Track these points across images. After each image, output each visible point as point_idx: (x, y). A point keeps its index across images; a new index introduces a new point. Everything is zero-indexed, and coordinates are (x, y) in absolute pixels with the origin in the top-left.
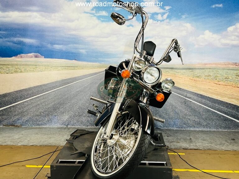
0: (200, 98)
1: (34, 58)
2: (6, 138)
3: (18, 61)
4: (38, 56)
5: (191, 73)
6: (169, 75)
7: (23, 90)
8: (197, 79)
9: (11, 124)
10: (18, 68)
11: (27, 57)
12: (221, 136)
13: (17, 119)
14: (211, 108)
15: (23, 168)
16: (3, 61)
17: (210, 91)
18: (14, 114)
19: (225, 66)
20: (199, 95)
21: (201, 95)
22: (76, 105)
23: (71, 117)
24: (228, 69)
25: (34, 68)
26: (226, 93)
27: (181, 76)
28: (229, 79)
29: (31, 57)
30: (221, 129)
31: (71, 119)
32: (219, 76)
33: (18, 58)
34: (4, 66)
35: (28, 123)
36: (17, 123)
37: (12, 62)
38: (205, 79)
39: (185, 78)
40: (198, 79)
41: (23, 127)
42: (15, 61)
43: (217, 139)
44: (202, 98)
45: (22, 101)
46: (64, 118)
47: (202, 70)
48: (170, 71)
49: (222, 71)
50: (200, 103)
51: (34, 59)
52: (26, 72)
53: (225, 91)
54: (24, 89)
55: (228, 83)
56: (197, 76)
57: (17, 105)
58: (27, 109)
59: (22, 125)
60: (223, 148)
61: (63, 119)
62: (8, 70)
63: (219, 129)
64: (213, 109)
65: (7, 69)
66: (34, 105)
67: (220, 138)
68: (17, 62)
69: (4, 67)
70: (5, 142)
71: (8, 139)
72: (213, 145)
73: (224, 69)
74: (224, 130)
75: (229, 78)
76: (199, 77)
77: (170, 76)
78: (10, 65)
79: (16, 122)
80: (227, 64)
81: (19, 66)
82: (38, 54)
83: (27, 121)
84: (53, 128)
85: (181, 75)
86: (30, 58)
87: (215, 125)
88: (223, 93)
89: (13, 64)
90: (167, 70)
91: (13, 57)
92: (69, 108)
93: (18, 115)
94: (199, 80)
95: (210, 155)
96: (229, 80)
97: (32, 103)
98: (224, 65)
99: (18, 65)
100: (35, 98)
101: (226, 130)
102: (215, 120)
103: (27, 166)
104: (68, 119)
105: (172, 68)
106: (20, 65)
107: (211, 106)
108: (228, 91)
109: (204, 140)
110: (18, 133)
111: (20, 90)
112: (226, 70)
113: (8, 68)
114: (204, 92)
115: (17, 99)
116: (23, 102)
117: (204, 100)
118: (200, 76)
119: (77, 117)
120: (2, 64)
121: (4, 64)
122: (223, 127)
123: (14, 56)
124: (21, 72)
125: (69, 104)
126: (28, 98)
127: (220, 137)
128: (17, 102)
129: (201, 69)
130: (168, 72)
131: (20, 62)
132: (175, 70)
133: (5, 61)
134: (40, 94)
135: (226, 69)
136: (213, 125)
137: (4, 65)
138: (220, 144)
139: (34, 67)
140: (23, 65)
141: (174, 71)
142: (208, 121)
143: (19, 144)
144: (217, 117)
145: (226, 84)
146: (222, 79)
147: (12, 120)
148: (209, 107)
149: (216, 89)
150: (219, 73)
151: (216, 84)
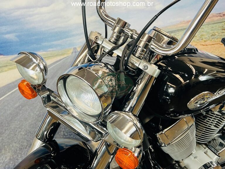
19: (209, 20)
22: (20, 130)
23: (16, 152)
24: (213, 23)
28: (216, 36)
31: (18, 156)
32: (205, 34)
46: (4, 159)
49: (208, 27)
55: (215, 42)
61: (2, 159)
73: (209, 24)
75: (216, 34)
80: (212, 17)
92: (9, 139)
96: (216, 38)
104: (12, 158)
119: (26, 148)
125: (7, 132)
135: (211, 23)
146: (208, 38)
150: (204, 30)
151: (203, 45)
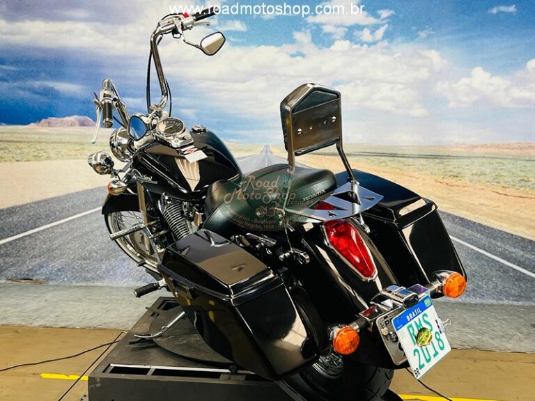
0: (459, 227)
1: (78, 127)
2: (8, 309)
3: (42, 134)
4: (86, 123)
5: (437, 168)
6: (385, 170)
7: (52, 199)
8: (453, 181)
9: (24, 276)
10: (41, 150)
11: (63, 124)
12: (507, 317)
13: (38, 264)
14: (486, 251)
15: (33, 379)
16: (8, 133)
17: (483, 211)
18: (32, 253)
19: (519, 151)
20: (457, 220)
21: (461, 219)
24: (527, 159)
25: (78, 150)
26: (522, 214)
27: (415, 174)
28: (529, 184)
29: (72, 125)
30: (509, 300)
32: (505, 174)
33: (43, 126)
34: (10, 143)
35: (61, 275)
36: (37, 274)
37: (29, 136)
38: (471, 181)
39: (424, 179)
40: (456, 181)
41: (51, 283)
42: (34, 134)
43: (495, 324)
44: (463, 227)
45: (49, 223)
47: (465, 160)
48: (390, 161)
49: (514, 164)
50: (460, 238)
51: (78, 130)
52: (60, 159)
53: (518, 210)
54: (55, 198)
55: (527, 193)
56: (452, 173)
57: (38, 232)
58: (62, 242)
59: (48, 279)
60: (509, 346)
62: (19, 154)
63: (503, 300)
64: (490, 252)
65: (18, 151)
66: (75, 234)
67: (503, 322)
68: (42, 136)
69: (12, 147)
70: (5, 318)
71: (13, 310)
72: (484, 339)
73: (516, 159)
74: (515, 303)
75: (531, 179)
76: (457, 177)
77: (390, 172)
78: (25, 142)
79: (36, 271)
80: (525, 148)
81: (43, 144)
82: (87, 118)
83: (59, 270)
84: (118, 289)
85: (415, 171)
86: (68, 126)
87: (493, 291)
88: (514, 217)
89: (29, 140)
90: (383, 158)
91: (32, 124)
93: (40, 256)
94: (459, 183)
95: (475, 361)
96: (529, 186)
97: (73, 229)
98: (517, 149)
99: (43, 142)
100: (78, 218)
101: (520, 303)
102: (494, 279)
103: (44, 376)
105: (394, 155)
106: (47, 143)
107: (485, 245)
108: (527, 212)
109: (465, 326)
110: (37, 297)
111: (46, 200)
112: (522, 160)
113: (21, 149)
114: (468, 213)
115: (38, 219)
116: (51, 227)
117: (468, 232)
118: (459, 173)
120: (7, 139)
121: (11, 139)
122: (513, 296)
123: (35, 122)
124: (49, 158)
126: (64, 218)
127: (504, 319)
128: (39, 226)
129: (461, 157)
130: (383, 164)
131: (45, 136)
132: (401, 159)
133: (13, 132)
134: (90, 209)
135: (522, 158)
136: (489, 291)
137: (10, 141)
138: (503, 336)
139: (78, 148)
140: (53, 143)
141: (399, 161)
142: (477, 282)
143: (36, 324)
144: (499, 272)
145: (522, 196)
146: (512, 183)
147: (27, 267)
148: (480, 248)
149: (498, 207)
150: (504, 167)
151: (498, 193)
